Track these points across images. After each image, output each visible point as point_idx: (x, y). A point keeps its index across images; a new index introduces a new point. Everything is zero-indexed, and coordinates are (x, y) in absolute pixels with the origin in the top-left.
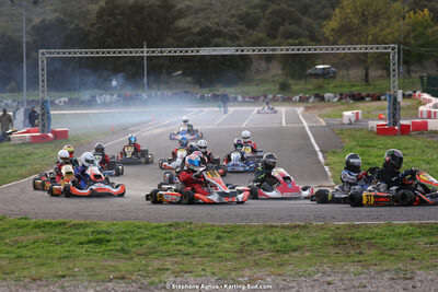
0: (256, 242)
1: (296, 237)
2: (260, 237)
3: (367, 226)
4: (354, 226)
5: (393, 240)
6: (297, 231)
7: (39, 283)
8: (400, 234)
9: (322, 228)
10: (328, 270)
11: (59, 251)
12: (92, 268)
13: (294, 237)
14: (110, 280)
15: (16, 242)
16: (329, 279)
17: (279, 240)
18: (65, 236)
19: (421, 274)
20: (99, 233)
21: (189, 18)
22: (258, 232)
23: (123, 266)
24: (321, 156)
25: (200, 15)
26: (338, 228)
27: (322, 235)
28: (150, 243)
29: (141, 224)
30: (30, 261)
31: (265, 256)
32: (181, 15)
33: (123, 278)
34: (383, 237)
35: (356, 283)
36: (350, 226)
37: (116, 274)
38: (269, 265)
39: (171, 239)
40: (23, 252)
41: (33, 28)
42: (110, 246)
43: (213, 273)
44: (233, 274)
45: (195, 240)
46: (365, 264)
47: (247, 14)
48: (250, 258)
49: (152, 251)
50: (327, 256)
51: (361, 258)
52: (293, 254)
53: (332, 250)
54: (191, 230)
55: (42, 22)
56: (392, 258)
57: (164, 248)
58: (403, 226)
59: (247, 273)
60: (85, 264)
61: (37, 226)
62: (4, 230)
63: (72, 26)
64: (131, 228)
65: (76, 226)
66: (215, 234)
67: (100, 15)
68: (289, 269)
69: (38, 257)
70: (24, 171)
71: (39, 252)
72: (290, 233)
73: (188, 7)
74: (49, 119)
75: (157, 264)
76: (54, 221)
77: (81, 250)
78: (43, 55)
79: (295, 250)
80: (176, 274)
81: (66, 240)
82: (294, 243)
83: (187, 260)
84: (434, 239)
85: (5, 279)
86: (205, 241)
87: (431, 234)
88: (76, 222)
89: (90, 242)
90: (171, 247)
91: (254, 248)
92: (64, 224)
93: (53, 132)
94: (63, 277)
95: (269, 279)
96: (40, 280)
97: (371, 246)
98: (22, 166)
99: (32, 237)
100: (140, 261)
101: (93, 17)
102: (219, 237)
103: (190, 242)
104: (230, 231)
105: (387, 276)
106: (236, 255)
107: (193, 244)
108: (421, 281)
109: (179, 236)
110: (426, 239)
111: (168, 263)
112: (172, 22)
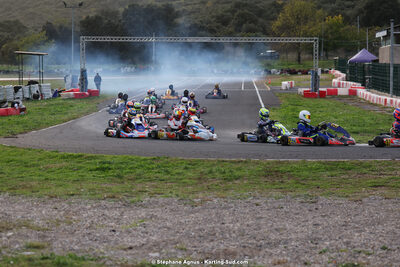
0: (211, 172)
1: (239, 169)
2: (214, 169)
3: (288, 163)
4: (280, 162)
5: (307, 173)
6: (240, 165)
7: (54, 199)
8: (311, 169)
9: (257, 163)
10: (258, 195)
11: (75, 175)
12: (93, 190)
13: (237, 169)
14: (104, 199)
15: (47, 168)
16: (258, 201)
17: (227, 171)
18: (80, 165)
19: (323, 199)
20: (104, 163)
21: (183, 18)
22: (214, 165)
23: (116, 188)
25: (192, 15)
26: (268, 164)
27: (257, 168)
28: (138, 171)
29: (134, 157)
30: (53, 182)
31: (216, 182)
32: (178, 15)
33: (114, 197)
34: (299, 170)
35: (276, 205)
36: (277, 163)
37: (109, 194)
38: (218, 190)
39: (153, 168)
40: (50, 176)
41: (81, 22)
42: (110, 173)
43: (177, 195)
44: (191, 196)
45: (170, 169)
46: (284, 191)
48: (205, 184)
49: (139, 177)
50: (259, 183)
51: (282, 186)
53: (263, 179)
54: (167, 163)
55: (88, 17)
56: (304, 187)
57: (147, 175)
58: (313, 163)
59: (201, 195)
60: (91, 186)
61: (63, 157)
62: (40, 159)
63: (106, 22)
64: (127, 160)
65: (89, 158)
66: (184, 165)
67: (125, 13)
68: (231, 193)
69: (59, 180)
70: (66, 117)
71: (61, 176)
72: (235, 166)
74: (86, 82)
75: (139, 187)
76: (75, 154)
77: (89, 175)
78: (84, 40)
79: (236, 179)
80: (151, 195)
81: (81, 168)
82: (237, 173)
83: (160, 184)
84: (334, 173)
85: (31, 196)
86: (177, 171)
87: (332, 169)
88: (90, 155)
89: (97, 169)
90: (152, 175)
91: (209, 176)
92: (80, 156)
93: (89, 91)
94: (73, 195)
95: (215, 201)
96: (56, 197)
97: (290, 177)
98: (66, 113)
99: (58, 165)
100: (128, 185)
101: (120, 16)
102: (186, 168)
104: (193, 164)
105: (299, 200)
106: (196, 181)
107: (167, 172)
108: (322, 204)
109: (159, 167)
110: (328, 173)
111: (147, 186)
112: (172, 20)
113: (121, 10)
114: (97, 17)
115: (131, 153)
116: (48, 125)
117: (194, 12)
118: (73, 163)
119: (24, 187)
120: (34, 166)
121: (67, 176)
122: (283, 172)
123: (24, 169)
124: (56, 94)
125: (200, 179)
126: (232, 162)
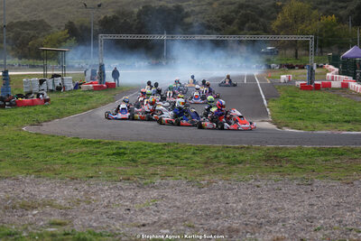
0: (216, 157)
1: (242, 154)
2: (219, 154)
3: (287, 149)
4: (279, 148)
5: (302, 158)
6: (243, 150)
7: (75, 181)
8: (306, 155)
9: (258, 149)
10: (259, 178)
11: (93, 160)
12: (110, 172)
13: (240, 154)
14: (120, 181)
15: (68, 153)
16: (259, 183)
17: (231, 156)
18: (98, 150)
19: (317, 182)
20: (120, 149)
21: (192, 18)
22: (219, 150)
23: (130, 171)
24: (265, 102)
25: (200, 15)
26: (268, 149)
27: (258, 153)
28: (150, 156)
29: (146, 143)
30: (74, 166)
31: (221, 166)
32: (187, 15)
33: (129, 179)
34: (296, 156)
35: (275, 187)
36: (276, 148)
37: (125, 177)
38: (221, 173)
39: (164, 153)
40: (71, 160)
42: (125, 157)
43: (186, 178)
44: (198, 179)
45: (179, 154)
46: (282, 174)
47: (227, 16)
48: (211, 168)
49: (152, 161)
50: (260, 167)
51: (281, 170)
52: (238, 165)
53: (264, 164)
54: (177, 148)
55: (105, 17)
56: (301, 170)
57: (158, 160)
58: (309, 149)
59: (207, 178)
60: (109, 169)
61: (83, 143)
62: (62, 145)
63: (122, 21)
64: (140, 146)
65: (107, 144)
66: (192, 151)
67: (139, 14)
68: (234, 176)
69: (79, 163)
70: (85, 107)
71: (81, 160)
72: (238, 151)
73: (192, 11)
74: (104, 76)
75: (151, 171)
76: (94, 140)
77: (107, 160)
78: (102, 37)
79: (240, 163)
80: (163, 178)
81: (99, 153)
82: (241, 158)
83: (171, 168)
84: (328, 158)
85: (54, 178)
86: (185, 156)
87: (326, 155)
88: (106, 141)
89: (114, 154)
90: (163, 159)
91: (215, 161)
92: (99, 142)
93: (107, 84)
94: (92, 177)
95: (220, 183)
96: (76, 179)
97: (288, 161)
98: (86, 104)
99: (79, 150)
100: (141, 168)
101: (135, 16)
102: (194, 153)
103: (176, 156)
104: (201, 150)
105: (296, 182)
106: (203, 165)
107: (177, 157)
108: (317, 186)
109: (169, 152)
110: (323, 158)
111: (159, 170)
112: (182, 20)
113: (136, 10)
114: (114, 16)
115: (145, 140)
116: (69, 114)
117: (201, 13)
118: (92, 149)
119: (49, 170)
120: (56, 150)
121: (87, 160)
122: (282, 158)
123: (48, 153)
124: (77, 86)
125: (206, 163)
126: (235, 148)
